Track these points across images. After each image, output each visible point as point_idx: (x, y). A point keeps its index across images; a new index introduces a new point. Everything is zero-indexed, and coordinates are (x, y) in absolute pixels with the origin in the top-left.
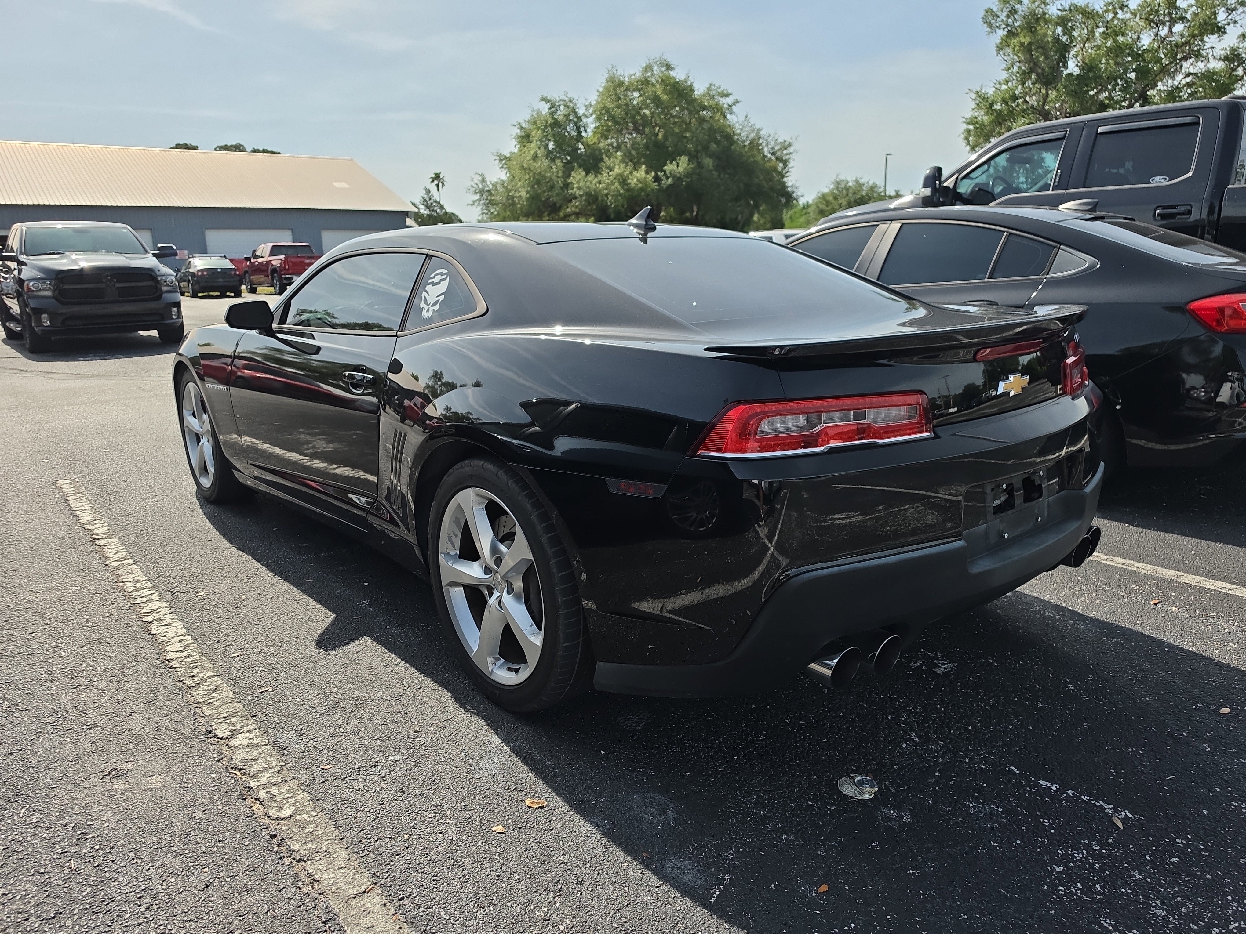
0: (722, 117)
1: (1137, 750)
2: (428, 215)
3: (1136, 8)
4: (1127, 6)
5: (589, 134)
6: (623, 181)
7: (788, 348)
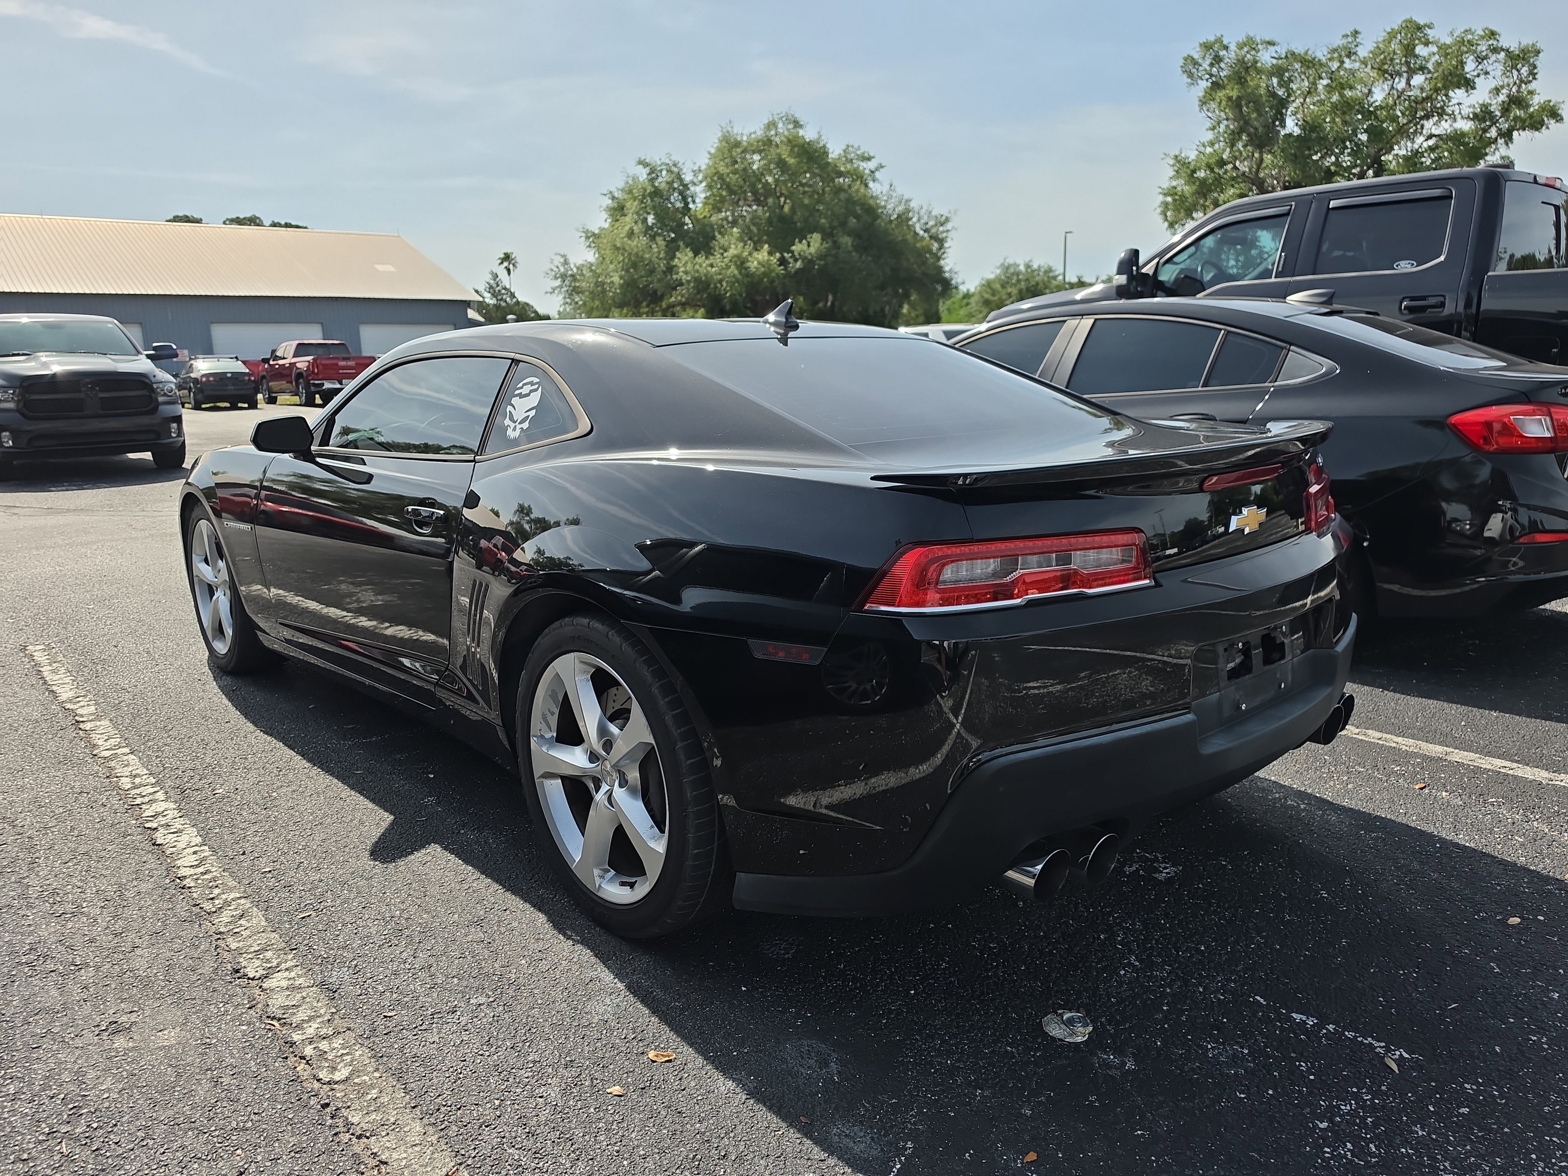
0: (863, 187)
1: (1410, 973)
2: (494, 305)
3: (1366, 55)
4: (1355, 53)
5: (698, 206)
6: (741, 263)
7: (975, 476)
